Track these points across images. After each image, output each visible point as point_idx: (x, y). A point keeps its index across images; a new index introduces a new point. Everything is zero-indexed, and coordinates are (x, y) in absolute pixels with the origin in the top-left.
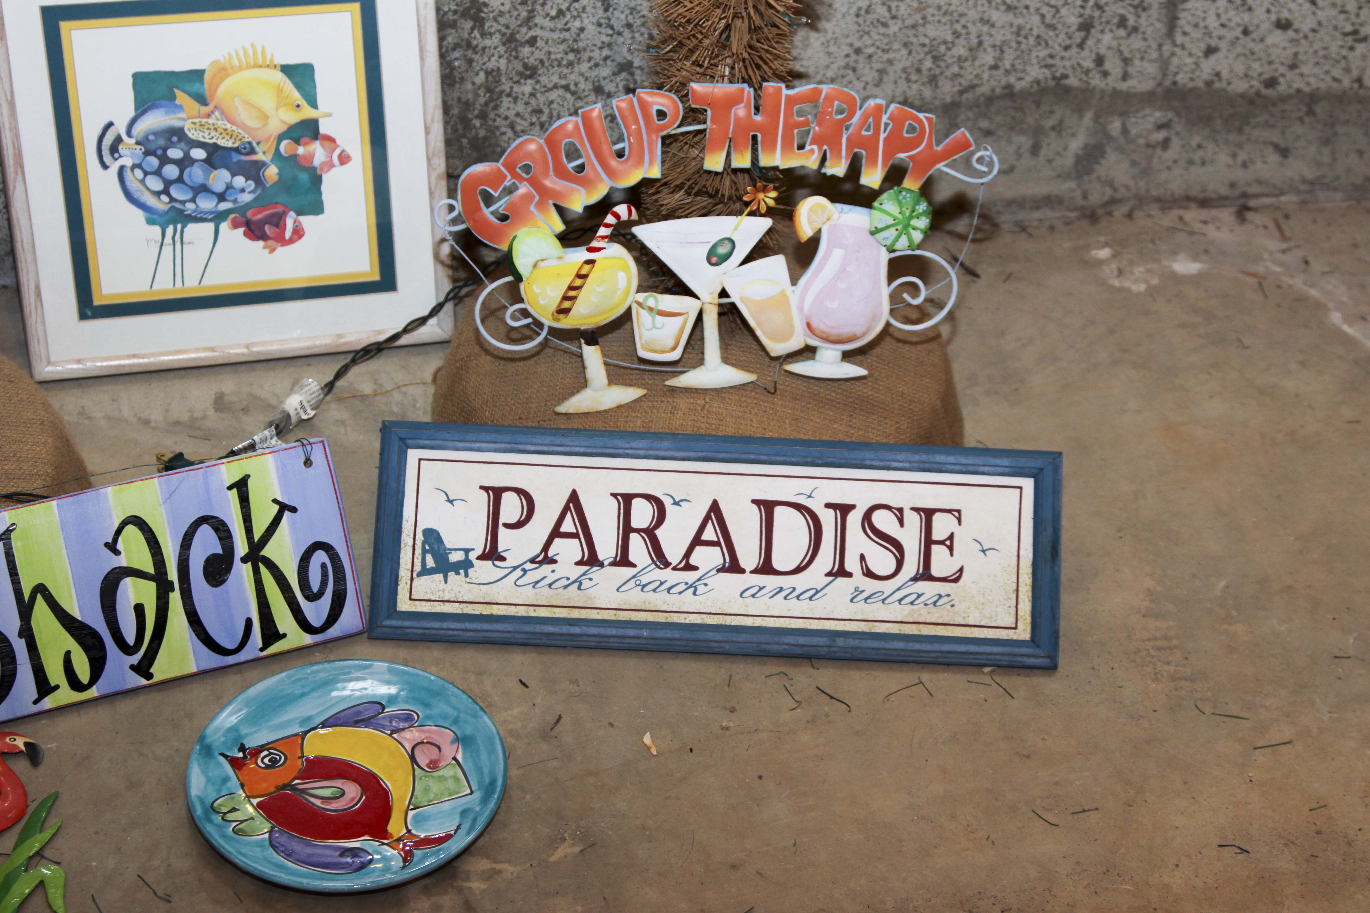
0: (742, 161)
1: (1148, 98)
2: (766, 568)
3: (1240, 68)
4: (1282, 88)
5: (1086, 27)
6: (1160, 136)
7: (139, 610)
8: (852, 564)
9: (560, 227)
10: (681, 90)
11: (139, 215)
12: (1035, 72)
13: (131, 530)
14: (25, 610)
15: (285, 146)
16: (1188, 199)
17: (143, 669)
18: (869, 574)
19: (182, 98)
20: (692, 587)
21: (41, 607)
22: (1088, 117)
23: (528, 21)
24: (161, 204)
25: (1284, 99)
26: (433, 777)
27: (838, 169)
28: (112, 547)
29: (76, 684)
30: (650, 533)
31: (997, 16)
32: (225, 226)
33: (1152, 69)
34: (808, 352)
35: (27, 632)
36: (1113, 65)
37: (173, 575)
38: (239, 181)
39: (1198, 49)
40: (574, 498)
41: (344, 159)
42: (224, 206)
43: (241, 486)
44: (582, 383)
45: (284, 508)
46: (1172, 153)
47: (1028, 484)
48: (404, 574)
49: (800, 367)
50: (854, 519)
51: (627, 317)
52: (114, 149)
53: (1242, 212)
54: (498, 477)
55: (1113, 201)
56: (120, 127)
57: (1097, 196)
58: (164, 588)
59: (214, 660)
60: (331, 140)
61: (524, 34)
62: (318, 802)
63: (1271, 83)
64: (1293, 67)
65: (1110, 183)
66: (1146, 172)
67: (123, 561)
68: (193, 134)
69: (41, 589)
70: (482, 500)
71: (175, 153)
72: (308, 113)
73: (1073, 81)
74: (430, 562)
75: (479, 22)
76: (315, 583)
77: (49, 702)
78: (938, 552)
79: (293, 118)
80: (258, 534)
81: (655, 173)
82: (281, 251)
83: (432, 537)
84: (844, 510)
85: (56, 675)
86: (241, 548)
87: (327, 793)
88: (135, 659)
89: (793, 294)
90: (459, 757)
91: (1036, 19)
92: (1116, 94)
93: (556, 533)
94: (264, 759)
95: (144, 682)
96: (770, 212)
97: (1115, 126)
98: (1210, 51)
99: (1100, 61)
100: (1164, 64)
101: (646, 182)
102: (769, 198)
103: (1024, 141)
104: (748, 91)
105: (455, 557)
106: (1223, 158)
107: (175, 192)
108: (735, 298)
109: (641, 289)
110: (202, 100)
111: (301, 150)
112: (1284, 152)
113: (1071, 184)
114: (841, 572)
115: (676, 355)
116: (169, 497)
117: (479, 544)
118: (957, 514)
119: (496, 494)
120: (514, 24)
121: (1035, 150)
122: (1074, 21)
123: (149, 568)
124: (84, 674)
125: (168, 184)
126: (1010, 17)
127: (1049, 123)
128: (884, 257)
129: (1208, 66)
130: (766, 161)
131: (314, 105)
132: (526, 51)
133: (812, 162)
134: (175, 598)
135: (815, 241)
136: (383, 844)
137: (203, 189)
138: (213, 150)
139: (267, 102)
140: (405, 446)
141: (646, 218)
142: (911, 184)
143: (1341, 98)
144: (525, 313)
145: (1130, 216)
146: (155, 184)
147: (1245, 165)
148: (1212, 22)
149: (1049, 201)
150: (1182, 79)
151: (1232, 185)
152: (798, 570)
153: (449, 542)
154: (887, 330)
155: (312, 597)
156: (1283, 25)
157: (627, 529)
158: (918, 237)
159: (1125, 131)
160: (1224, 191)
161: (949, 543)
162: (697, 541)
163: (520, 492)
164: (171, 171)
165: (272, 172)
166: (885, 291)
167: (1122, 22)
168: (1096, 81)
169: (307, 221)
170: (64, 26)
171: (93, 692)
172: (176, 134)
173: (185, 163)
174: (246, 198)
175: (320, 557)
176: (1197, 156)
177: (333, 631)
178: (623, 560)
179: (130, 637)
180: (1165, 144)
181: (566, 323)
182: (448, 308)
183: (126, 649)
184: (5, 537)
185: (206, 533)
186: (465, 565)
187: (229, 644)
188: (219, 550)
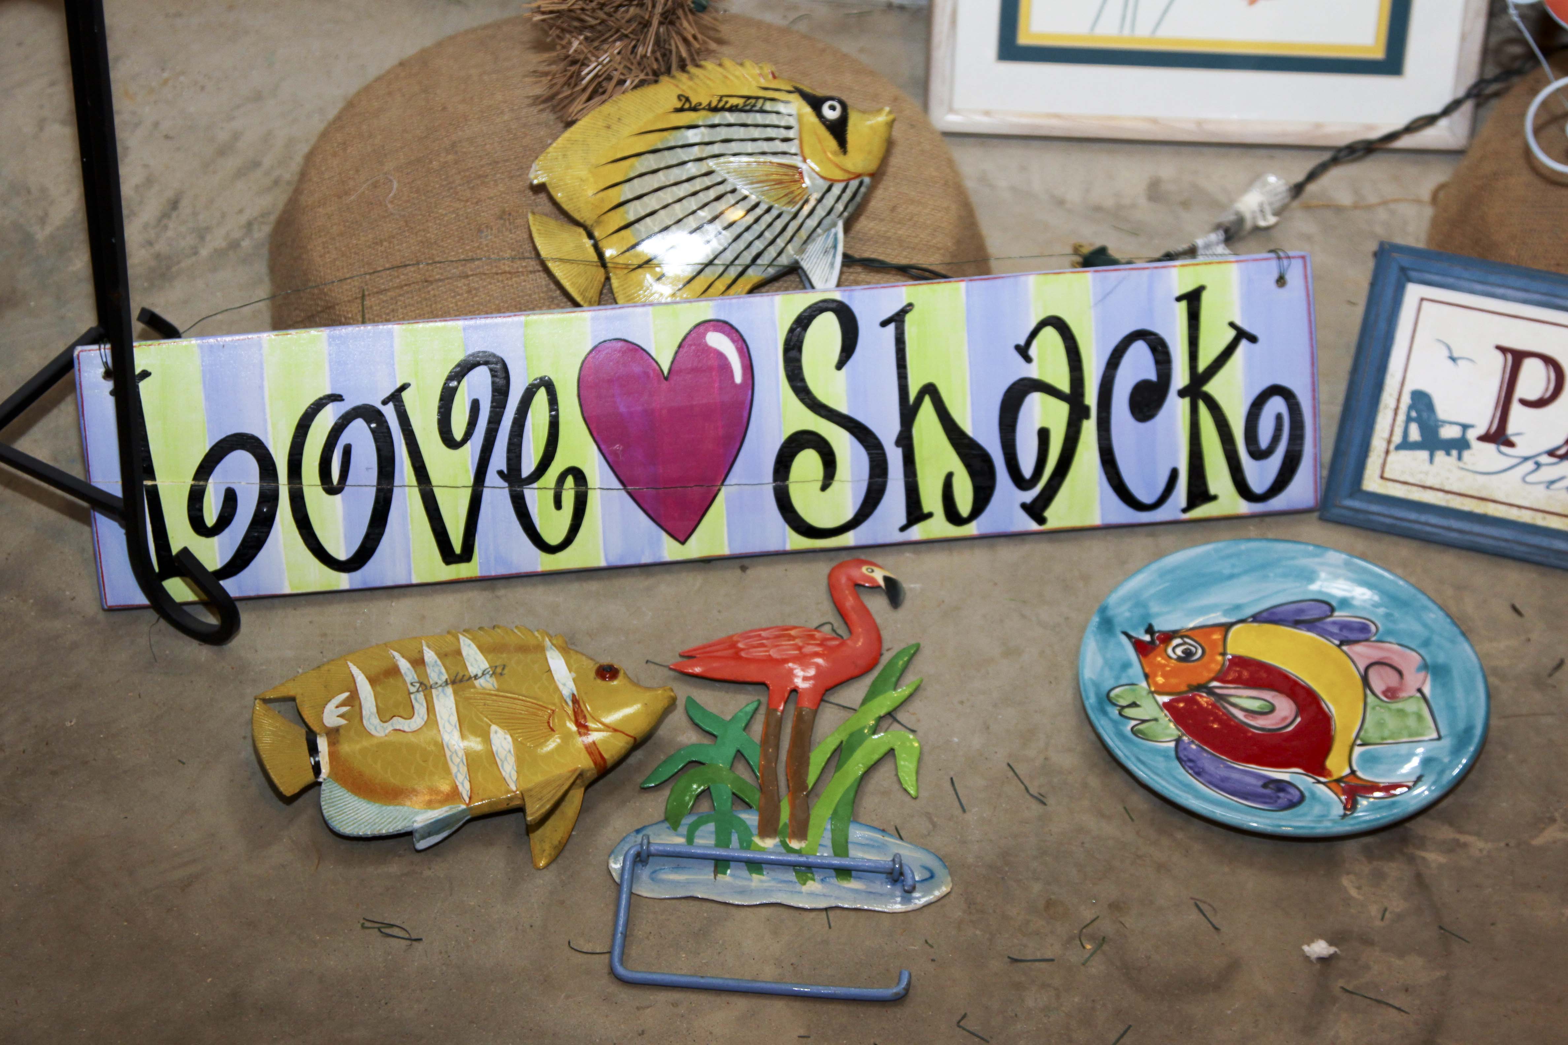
7: (1044, 435)
13: (1050, 334)
14: (908, 414)
17: (1036, 510)
21: (927, 411)
26: (1390, 709)
28: (1023, 351)
29: (953, 516)
35: (905, 441)
37: (1091, 398)
43: (1193, 299)
45: (1242, 334)
48: (1378, 443)
54: (1522, 336)
58: (1078, 413)
59: (1125, 515)
62: (1240, 715)
67: (1033, 372)
69: (930, 390)
70: (1496, 364)
74: (1415, 434)
76: (1264, 439)
77: (918, 532)
80: (1203, 364)
83: (1422, 403)
85: (932, 500)
86: (1180, 377)
87: (1254, 705)
88: (1029, 496)
90: (1427, 690)
94: (1175, 649)
95: (1034, 526)
105: (1448, 433)
116: (1103, 299)
117: (1483, 420)
119: (1517, 357)
123: (1064, 386)
124: (964, 505)
134: (1089, 428)
136: (1319, 782)
140: (1405, 277)
153: (1443, 411)
155: (1258, 454)
163: (1548, 361)
171: (972, 529)
175: (1276, 405)
177: (1277, 503)
179: (1027, 469)
182: (1467, 107)
183: (1020, 482)
184: (898, 319)
185: (1140, 351)
186: (1460, 445)
187: (1145, 496)
188: (1152, 376)
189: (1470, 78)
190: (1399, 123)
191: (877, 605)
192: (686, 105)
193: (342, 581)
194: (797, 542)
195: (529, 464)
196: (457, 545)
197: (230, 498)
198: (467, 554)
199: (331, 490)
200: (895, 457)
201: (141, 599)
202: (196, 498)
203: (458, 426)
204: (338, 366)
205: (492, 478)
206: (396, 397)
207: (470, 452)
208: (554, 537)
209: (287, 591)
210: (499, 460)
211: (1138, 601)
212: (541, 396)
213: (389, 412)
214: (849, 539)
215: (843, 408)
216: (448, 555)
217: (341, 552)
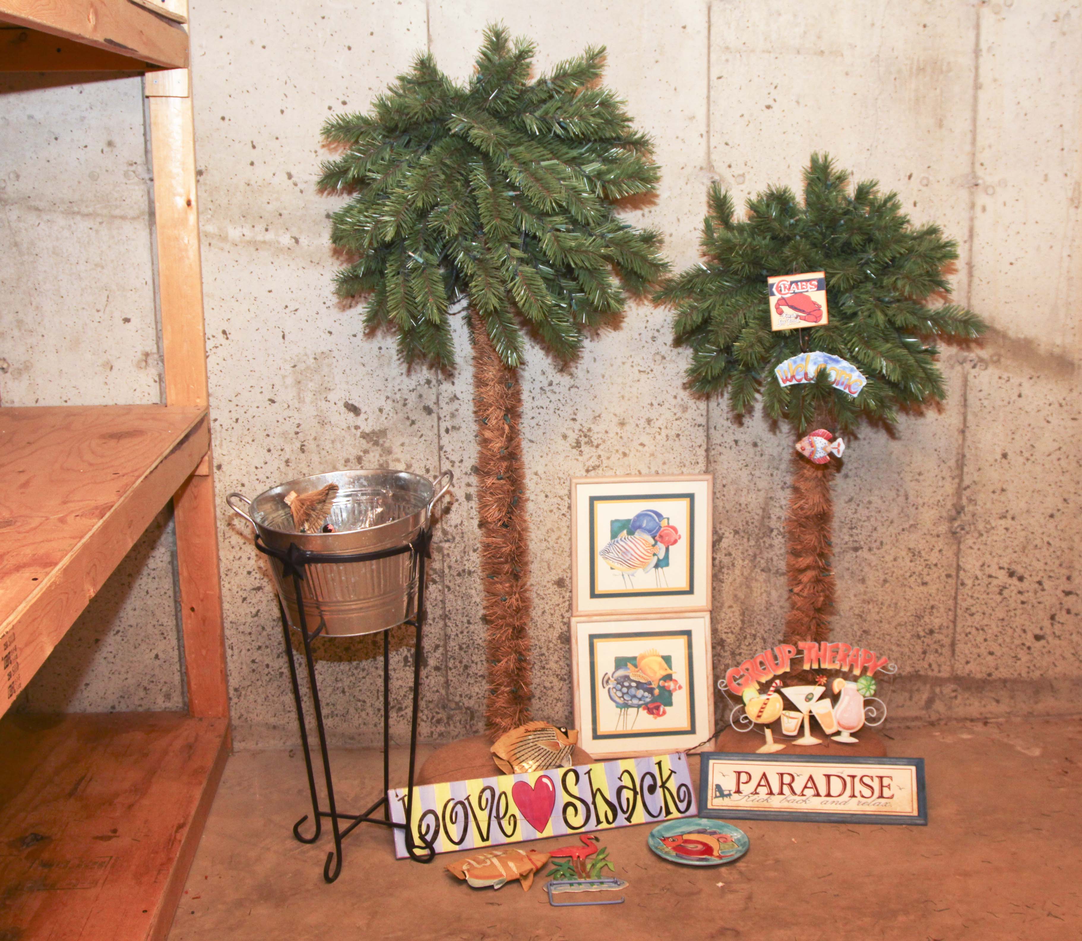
0: (815, 666)
1: (948, 680)
2: (829, 795)
3: (978, 669)
4: (994, 677)
5: (924, 653)
6: (954, 694)
7: (628, 799)
8: (857, 793)
9: (758, 687)
10: (795, 644)
11: (614, 704)
12: (908, 669)
13: (626, 774)
14: (594, 796)
15: (661, 683)
16: (966, 719)
17: (628, 819)
18: (863, 796)
19: (629, 665)
20: (805, 801)
21: (598, 795)
22: (928, 686)
23: (739, 647)
24: (621, 701)
25: (995, 681)
26: (725, 844)
27: (845, 669)
28: (620, 779)
29: (608, 822)
30: (790, 785)
31: (894, 648)
32: (641, 709)
33: (948, 669)
34: (838, 733)
35: (594, 803)
36: (934, 666)
37: (638, 789)
38: (646, 694)
39: (963, 661)
40: (764, 775)
41: (680, 687)
42: (641, 702)
43: (659, 764)
44: (764, 742)
45: (672, 772)
46: (958, 701)
47: (914, 768)
48: (709, 797)
49: (836, 738)
50: (857, 780)
51: (779, 719)
52: (607, 682)
53: (986, 723)
54: (739, 768)
55: (940, 719)
56: (610, 675)
57: (934, 717)
58: (636, 793)
59: (651, 819)
60: (676, 681)
61: (737, 651)
62: (690, 848)
63: (990, 675)
64: (997, 669)
65: (938, 712)
66: (950, 708)
67: (623, 784)
68: (632, 678)
69: (599, 790)
70: (734, 776)
71: (626, 684)
72: (669, 672)
73: (922, 673)
74: (718, 794)
75: (723, 647)
76: (682, 797)
77: (600, 827)
78: (885, 790)
79: (664, 673)
80: (664, 779)
81: (788, 670)
82: (659, 718)
83: (718, 787)
84: (853, 777)
85: (602, 818)
86: (659, 783)
87: (692, 846)
88: (626, 815)
89: (833, 712)
90: (733, 840)
91: (907, 650)
92: (937, 678)
93: (759, 785)
94: (671, 840)
95: (628, 824)
96: (825, 685)
97: (937, 690)
98: (967, 662)
99: (930, 665)
100: (952, 667)
101: (785, 673)
102: (824, 680)
103: (907, 695)
104: (817, 645)
105: (726, 793)
106: (977, 704)
107: (626, 697)
108: (814, 713)
109: (784, 709)
110: (636, 666)
111: (666, 684)
112: (998, 701)
113: (924, 712)
114: (853, 796)
115: (795, 733)
116: (638, 765)
117: (734, 788)
118: (891, 778)
119: (739, 773)
120: (734, 647)
121: (911, 699)
122: (920, 651)
123: (631, 787)
124: (611, 819)
125: (623, 694)
126: (899, 649)
127: (915, 688)
128: (862, 700)
129: (968, 667)
130: (823, 666)
131: (671, 668)
132: (738, 657)
133: (837, 667)
134: (639, 797)
135: (839, 694)
136: (712, 856)
137: (634, 696)
138: (638, 683)
139: (656, 667)
140: (708, 759)
141: (786, 685)
142: (869, 674)
143: (1015, 681)
144: (746, 718)
145: (946, 724)
146: (619, 694)
147: (985, 706)
148: (967, 652)
149: (917, 718)
150: (959, 672)
151: (981, 714)
152: (840, 795)
153: (723, 788)
154: (864, 726)
155: (681, 801)
156: (991, 653)
157: (782, 784)
158: (872, 692)
159: (941, 692)
160: (979, 716)
161: (889, 787)
162: (806, 787)
163: (747, 773)
164: (625, 690)
165: (657, 692)
166: (863, 711)
167: (936, 651)
168: (930, 673)
169: (667, 709)
170: (595, 641)
171: (613, 825)
172: (627, 678)
173: (629, 687)
174: (648, 700)
175: (683, 789)
176: (968, 702)
177: (688, 814)
178: (781, 793)
179: (625, 808)
180: (956, 697)
181: (760, 721)
182: (713, 740)
183: (624, 812)
184: (588, 772)
185: (648, 778)
186: (729, 795)
187: (655, 814)
188: (652, 783)
189: (713, 732)
190: (697, 744)
191: (594, 842)
192: (527, 731)
193: (457, 848)
194: (570, 831)
195: (502, 814)
196: (485, 836)
197: (428, 826)
198: (488, 839)
199: (453, 823)
200: (592, 807)
201: (407, 855)
202: (420, 826)
203: (483, 805)
204: (453, 791)
205: (493, 818)
206: (467, 798)
207: (487, 812)
208: (509, 832)
209: (443, 851)
210: (494, 813)
211: (658, 831)
212: (503, 796)
213: (466, 802)
214: (583, 830)
215: (578, 795)
216: (483, 839)
217: (456, 840)
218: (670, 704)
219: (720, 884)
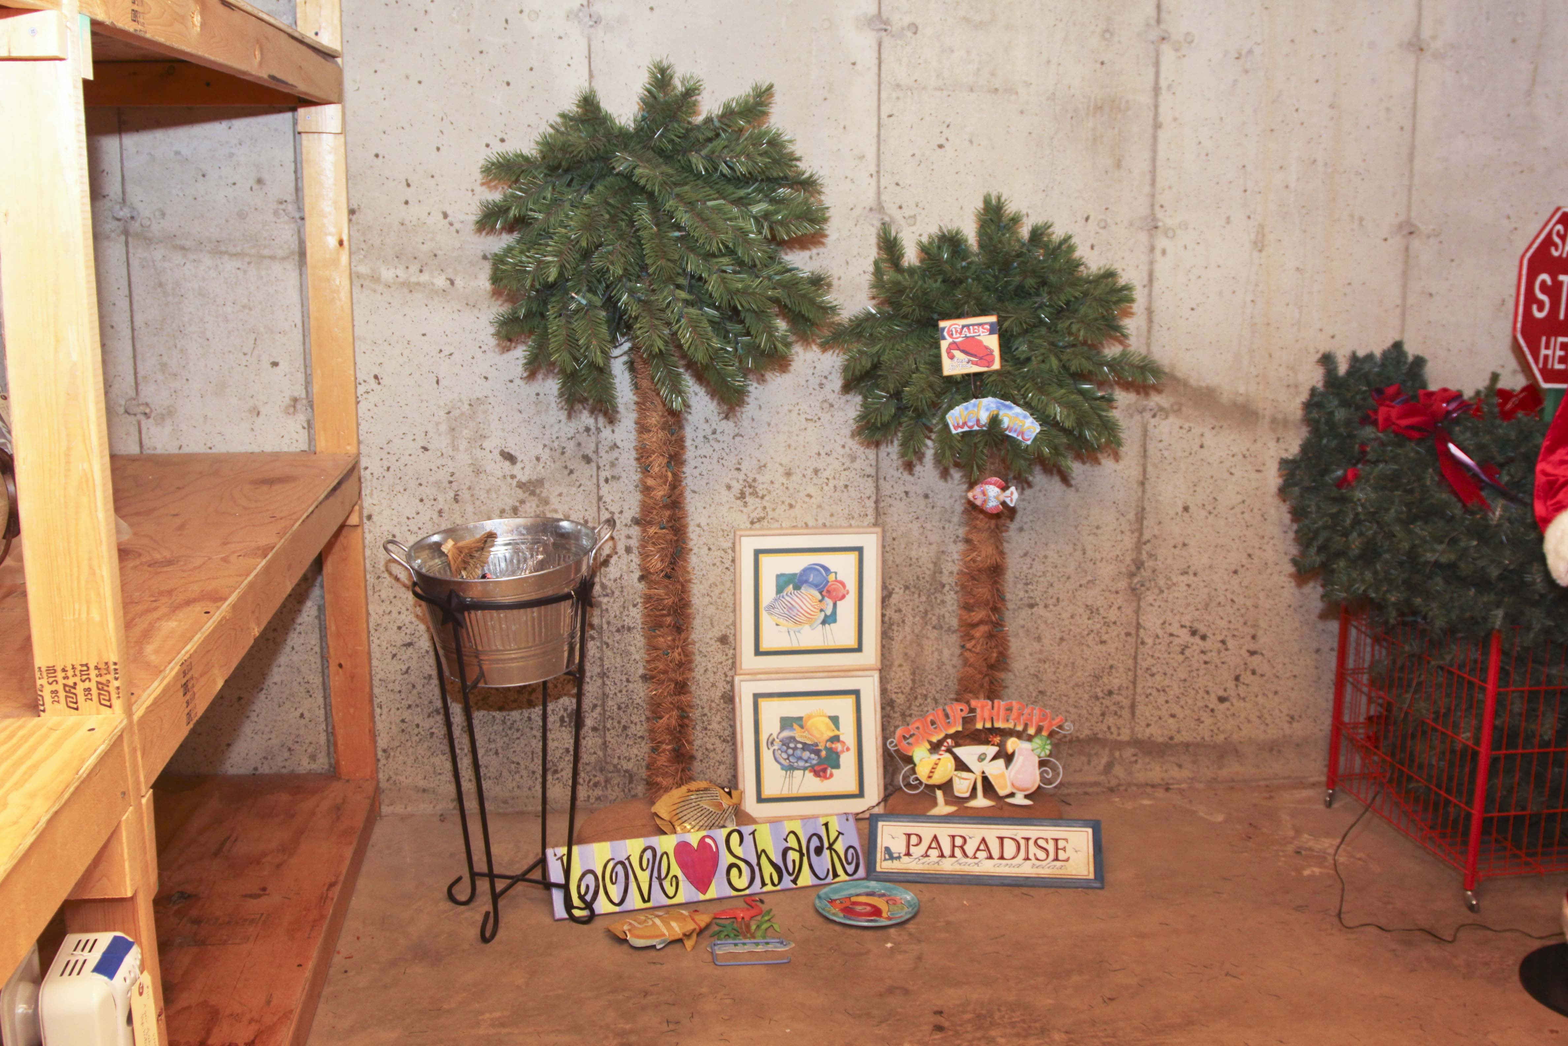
0: (988, 725)
1: (1128, 744)
2: (1002, 857)
3: (1159, 732)
4: (1175, 741)
5: (1103, 714)
6: (1134, 759)
7: (794, 861)
8: (1031, 856)
9: (929, 747)
10: (968, 703)
11: (779, 766)
12: (1086, 732)
13: (792, 835)
14: (759, 857)
15: (828, 744)
16: (1147, 784)
17: (794, 881)
18: (1037, 859)
19: (795, 726)
20: (977, 864)
21: (763, 857)
22: (1107, 750)
23: (909, 708)
24: (786, 763)
25: (1177, 745)
26: (894, 906)
27: (1020, 728)
28: (786, 840)
29: (773, 884)
30: (962, 847)
31: (1071, 709)
32: (807, 772)
33: (1128, 732)
34: (1012, 795)
35: (759, 864)
36: (1113, 729)
37: (804, 851)
38: (813, 756)
39: (1143, 724)
40: (935, 837)
41: (848, 749)
42: (807, 765)
43: (826, 825)
44: (935, 804)
45: (840, 833)
46: (1138, 766)
47: (1090, 830)
48: (878, 860)
49: (1010, 800)
50: (1031, 842)
51: (951, 781)
52: (772, 743)
53: (1167, 789)
54: (909, 831)
55: (1119, 785)
56: (775, 736)
57: (1114, 783)
58: (802, 855)
59: (818, 882)
60: (843, 742)
61: (908, 712)
62: (858, 910)
63: (1171, 738)
64: (1178, 732)
65: (1117, 777)
66: (1130, 773)
67: (789, 845)
68: (798, 739)
69: (763, 851)
70: (904, 838)
71: (792, 745)
72: (836, 733)
73: (1100, 736)
74: (887, 857)
75: (893, 707)
76: (850, 859)
77: (765, 889)
78: (1061, 852)
79: (832, 734)
80: (831, 841)
81: (960, 729)
82: (826, 782)
83: (887, 850)
84: (1027, 839)
85: (767, 880)
86: (826, 845)
88: (792, 878)
89: (1007, 773)
90: (903, 902)
91: (1085, 711)
92: (1116, 741)
93: (930, 847)
94: (838, 902)
95: (795, 886)
96: (998, 745)
97: (1117, 754)
98: (1148, 725)
99: (1109, 728)
100: (1132, 729)
101: (957, 732)
102: (997, 740)
103: (1084, 759)
104: (990, 703)
105: (895, 855)
106: (1158, 768)
107: (792, 759)
108: (987, 774)
109: (956, 770)
110: (802, 727)
111: (834, 746)
112: (1180, 766)
113: (1103, 777)
114: (1027, 859)
115: (967, 795)
116: (804, 826)
117: (903, 850)
118: (1066, 840)
119: (909, 836)
120: (904, 708)
121: (1089, 763)
122: (1099, 712)
123: (797, 848)
124: (776, 880)
125: (789, 756)
126: (1075, 710)
127: (1093, 752)
128: (1037, 760)
129: (1148, 731)
130: (996, 725)
131: (838, 729)
132: (908, 718)
133: (1011, 726)
134: (805, 859)
135: (1013, 754)
136: (880, 918)
137: (800, 758)
138: (804, 744)
139: (823, 728)
140: (877, 823)
141: (958, 745)
142: (1045, 733)
143: (1197, 745)
144: (917, 779)
145: (1126, 790)
146: (785, 756)
147: (1166, 771)
148: (1148, 714)
149: (1096, 784)
150: (1140, 736)
151: (1163, 779)
152: (1013, 858)
153: (893, 850)
154: (1039, 787)
155: (849, 864)
156: (1173, 716)
157: (954, 846)
158: (1048, 752)
159: (1121, 756)
160: (1160, 782)
161: (1064, 849)
162: (978, 849)
163: (917, 835)
164: (790, 751)
165: (823, 753)
166: (1037, 772)
167: (1116, 713)
168: (1108, 736)
169: (835, 771)
170: (760, 700)
171: (778, 888)
172: (792, 739)
173: (795, 749)
174: (814, 762)
175: (851, 851)
176: (1148, 767)
177: (856, 876)
178: (953, 855)
179: (791, 870)
180: (1136, 762)
181: (931, 782)
182: (882, 804)
183: (790, 874)
184: (753, 833)
185: (815, 839)
186: (899, 858)
187: (822, 876)
188: (818, 844)
189: (882, 796)
190: (865, 808)
191: (759, 904)
192: (689, 791)
193: (617, 909)
194: (734, 893)
195: (663, 875)
196: (646, 897)
197: (588, 887)
198: (649, 900)
199: (613, 883)
200: (757, 869)
201: (566, 916)
202: (579, 887)
203: (644, 865)
204: (613, 851)
205: (654, 879)
206: (628, 858)
207: (648, 872)
208: (671, 894)
209: (603, 912)
210: (655, 874)
211: (826, 893)
212: (665, 857)
213: (627, 862)
214: (747, 892)
215: (742, 856)
216: (644, 901)
217: (616, 901)
218: (837, 766)
219: (889, 945)
